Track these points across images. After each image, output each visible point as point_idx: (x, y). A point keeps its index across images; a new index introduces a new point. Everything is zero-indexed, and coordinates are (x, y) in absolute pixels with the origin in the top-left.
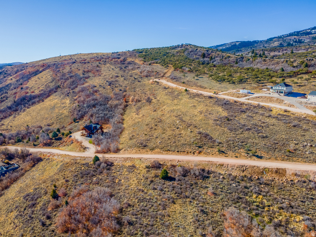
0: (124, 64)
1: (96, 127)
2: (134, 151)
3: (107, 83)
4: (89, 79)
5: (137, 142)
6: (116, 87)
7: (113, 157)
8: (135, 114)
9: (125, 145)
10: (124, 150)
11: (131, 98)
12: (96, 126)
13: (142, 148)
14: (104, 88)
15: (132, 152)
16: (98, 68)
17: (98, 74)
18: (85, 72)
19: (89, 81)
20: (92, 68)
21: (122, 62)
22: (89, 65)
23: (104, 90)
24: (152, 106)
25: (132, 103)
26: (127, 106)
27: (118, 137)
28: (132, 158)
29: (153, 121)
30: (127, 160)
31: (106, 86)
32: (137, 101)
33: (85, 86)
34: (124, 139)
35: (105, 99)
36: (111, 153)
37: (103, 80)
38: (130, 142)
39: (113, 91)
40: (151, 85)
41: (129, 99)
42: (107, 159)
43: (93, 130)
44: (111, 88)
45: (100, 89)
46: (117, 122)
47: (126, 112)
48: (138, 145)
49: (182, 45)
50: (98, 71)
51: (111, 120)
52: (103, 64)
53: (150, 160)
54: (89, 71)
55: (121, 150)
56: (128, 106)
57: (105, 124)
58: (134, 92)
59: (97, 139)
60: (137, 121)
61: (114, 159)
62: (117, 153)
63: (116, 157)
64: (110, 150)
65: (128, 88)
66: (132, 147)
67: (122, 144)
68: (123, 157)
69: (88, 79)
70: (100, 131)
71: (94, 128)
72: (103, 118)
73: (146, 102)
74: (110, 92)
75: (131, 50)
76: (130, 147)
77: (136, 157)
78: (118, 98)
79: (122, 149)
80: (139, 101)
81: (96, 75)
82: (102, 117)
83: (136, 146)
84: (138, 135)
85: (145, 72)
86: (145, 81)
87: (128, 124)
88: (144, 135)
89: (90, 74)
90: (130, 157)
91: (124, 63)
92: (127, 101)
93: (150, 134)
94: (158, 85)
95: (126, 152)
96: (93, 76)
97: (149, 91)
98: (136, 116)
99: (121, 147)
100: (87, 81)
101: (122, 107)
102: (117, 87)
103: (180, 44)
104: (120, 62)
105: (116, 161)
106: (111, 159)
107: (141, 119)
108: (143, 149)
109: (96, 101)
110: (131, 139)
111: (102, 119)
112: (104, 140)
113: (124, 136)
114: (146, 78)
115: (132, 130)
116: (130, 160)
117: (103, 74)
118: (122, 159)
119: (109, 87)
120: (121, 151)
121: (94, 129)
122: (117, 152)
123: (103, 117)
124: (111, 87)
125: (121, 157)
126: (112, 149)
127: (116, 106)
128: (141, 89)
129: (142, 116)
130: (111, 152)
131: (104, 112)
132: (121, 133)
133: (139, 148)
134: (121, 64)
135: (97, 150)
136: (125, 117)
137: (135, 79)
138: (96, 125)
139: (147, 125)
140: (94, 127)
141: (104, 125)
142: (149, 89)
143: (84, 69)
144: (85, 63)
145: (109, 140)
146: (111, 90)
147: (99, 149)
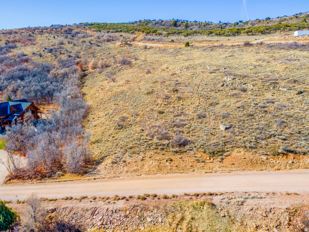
0: (70, 34)
1: (18, 108)
2: (150, 164)
3: (46, 51)
4: (16, 49)
5: (146, 132)
6: (61, 53)
7: (79, 196)
8: (106, 82)
9: (109, 144)
10: (113, 163)
11: (90, 65)
12: (20, 105)
13: (177, 152)
14: (41, 56)
15: (146, 168)
16: (31, 38)
17: (31, 43)
18: (9, 42)
19: (15, 51)
20: (21, 38)
21: (68, 32)
22: (16, 35)
23: (41, 59)
24: (136, 69)
25: (93, 71)
26: (85, 75)
27: (80, 126)
28: (166, 198)
29: (159, 85)
30: (146, 209)
31: (45, 53)
32: (102, 67)
33: (7, 55)
34: (99, 130)
35: (44, 68)
36: (67, 176)
37: (39, 49)
38: (122, 134)
39: (56, 58)
40: (120, 48)
41: (88, 67)
42: (51, 206)
43: (12, 115)
44: (52, 56)
45: (33, 58)
46: (72, 97)
47: (86, 84)
48: (155, 140)
49: (140, 21)
50: (30, 40)
51: (58, 94)
52: (39, 34)
53: (266, 203)
54: (16, 41)
55: (98, 163)
56: (87, 75)
57: (44, 105)
58: (94, 57)
59: (18, 135)
60: (118, 90)
61: (82, 205)
62: (86, 177)
63: (90, 195)
64: (60, 167)
65: (82, 53)
66: (137, 149)
67: (97, 141)
68: (121, 195)
69: (14, 49)
70: (29, 114)
71: (14, 109)
72: (39, 94)
73: (121, 65)
74: (51, 60)
75: (78, 23)
76: (132, 150)
77: (179, 192)
78: (66, 65)
79: (103, 159)
80: (107, 66)
81: (27, 44)
82: (36, 92)
83: (150, 146)
84: (138, 115)
85: (104, 37)
86: (108, 45)
87: (97, 99)
88: (156, 115)
89: (18, 44)
90: (151, 193)
91: (71, 32)
92: (83, 69)
93: (172, 110)
94: (131, 47)
95: (121, 168)
96: (21, 46)
97: (119, 54)
98: (112, 84)
99: (95, 152)
100: (12, 51)
101: (77, 75)
102: (64, 53)
103: (138, 21)
104: (65, 32)
105: (93, 214)
106: (69, 204)
107: (126, 86)
108: (181, 152)
109: (25, 72)
110: (121, 127)
111: (36, 95)
112: (40, 137)
113: (94, 123)
114: (109, 42)
115: (114, 107)
116: (158, 208)
117: (39, 43)
118: (121, 204)
119: (49, 54)
120: (100, 167)
121: (14, 112)
122: (86, 173)
123: (38, 90)
124: (52, 54)
125: (112, 195)
126: (68, 160)
127: (65, 75)
128: (104, 54)
129: (124, 82)
130: (65, 172)
131: (41, 84)
132: (85, 117)
133: (163, 152)
134: (66, 34)
135: (17, 170)
136: (84, 90)
137: (91, 44)
138: (18, 103)
139: (148, 93)
140: (14, 106)
141: (42, 106)
142: (118, 52)
143: (8, 39)
144: (11, 34)
145: (57, 135)
146: (54, 57)
147: (23, 162)
